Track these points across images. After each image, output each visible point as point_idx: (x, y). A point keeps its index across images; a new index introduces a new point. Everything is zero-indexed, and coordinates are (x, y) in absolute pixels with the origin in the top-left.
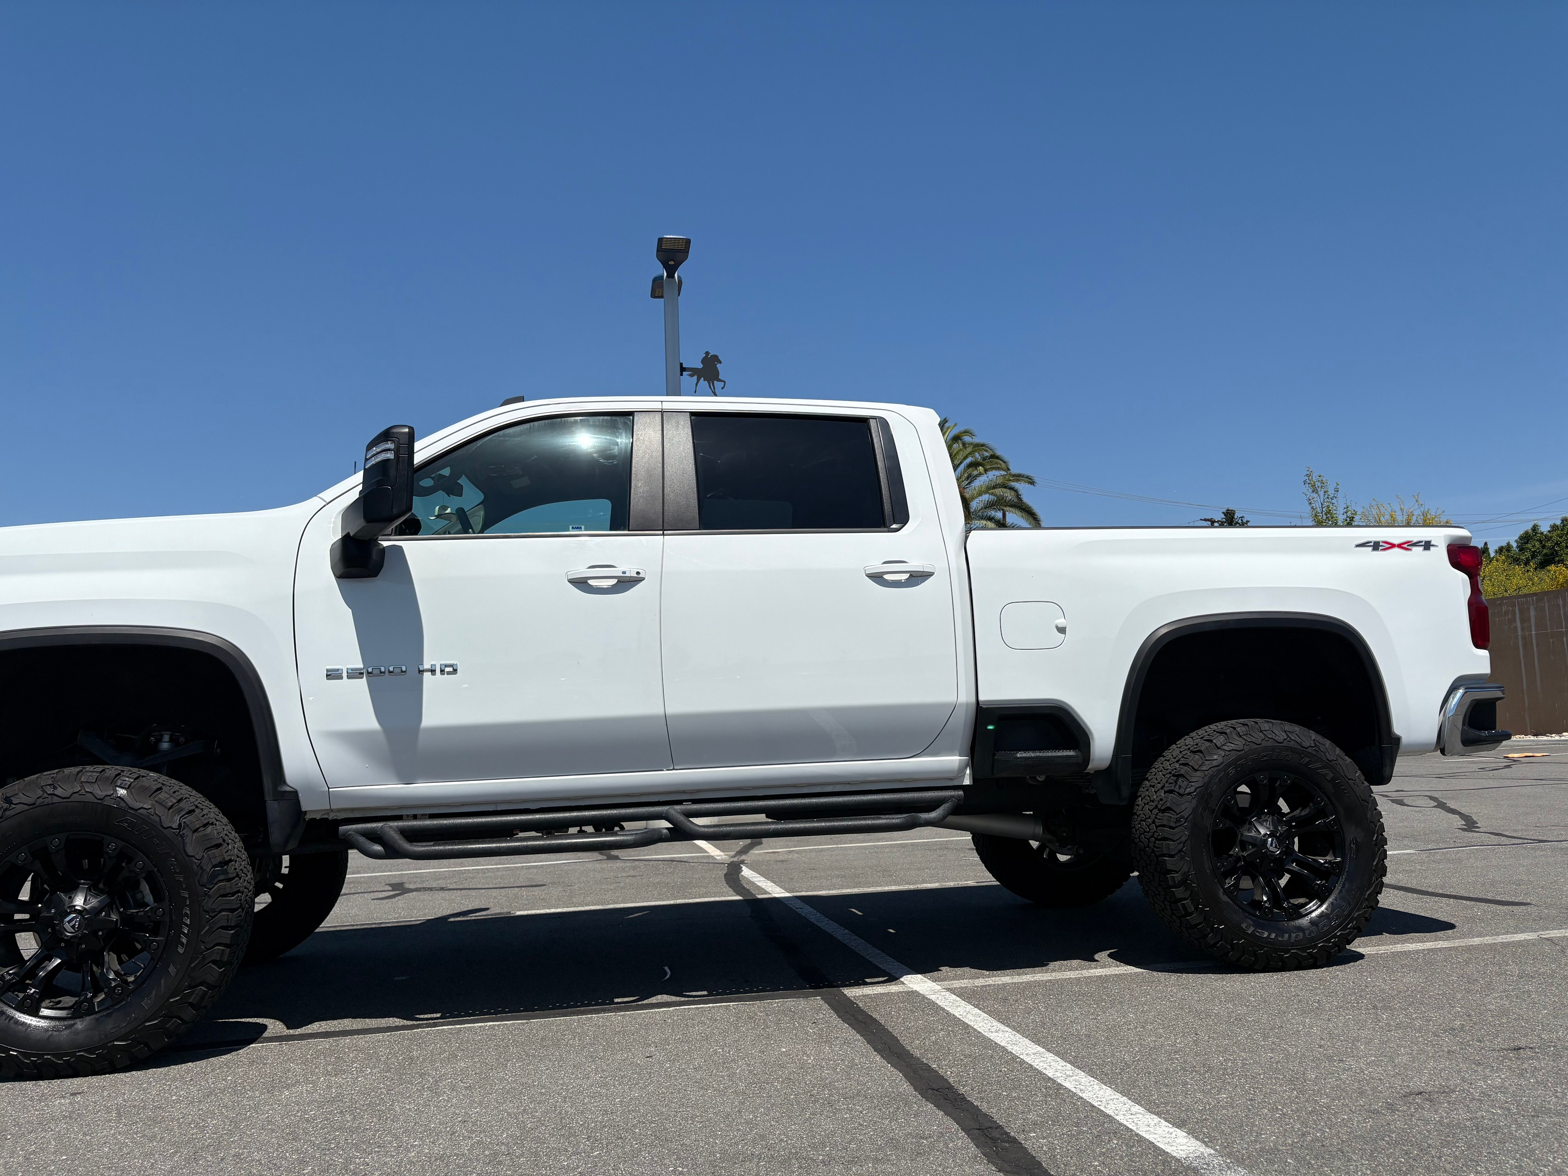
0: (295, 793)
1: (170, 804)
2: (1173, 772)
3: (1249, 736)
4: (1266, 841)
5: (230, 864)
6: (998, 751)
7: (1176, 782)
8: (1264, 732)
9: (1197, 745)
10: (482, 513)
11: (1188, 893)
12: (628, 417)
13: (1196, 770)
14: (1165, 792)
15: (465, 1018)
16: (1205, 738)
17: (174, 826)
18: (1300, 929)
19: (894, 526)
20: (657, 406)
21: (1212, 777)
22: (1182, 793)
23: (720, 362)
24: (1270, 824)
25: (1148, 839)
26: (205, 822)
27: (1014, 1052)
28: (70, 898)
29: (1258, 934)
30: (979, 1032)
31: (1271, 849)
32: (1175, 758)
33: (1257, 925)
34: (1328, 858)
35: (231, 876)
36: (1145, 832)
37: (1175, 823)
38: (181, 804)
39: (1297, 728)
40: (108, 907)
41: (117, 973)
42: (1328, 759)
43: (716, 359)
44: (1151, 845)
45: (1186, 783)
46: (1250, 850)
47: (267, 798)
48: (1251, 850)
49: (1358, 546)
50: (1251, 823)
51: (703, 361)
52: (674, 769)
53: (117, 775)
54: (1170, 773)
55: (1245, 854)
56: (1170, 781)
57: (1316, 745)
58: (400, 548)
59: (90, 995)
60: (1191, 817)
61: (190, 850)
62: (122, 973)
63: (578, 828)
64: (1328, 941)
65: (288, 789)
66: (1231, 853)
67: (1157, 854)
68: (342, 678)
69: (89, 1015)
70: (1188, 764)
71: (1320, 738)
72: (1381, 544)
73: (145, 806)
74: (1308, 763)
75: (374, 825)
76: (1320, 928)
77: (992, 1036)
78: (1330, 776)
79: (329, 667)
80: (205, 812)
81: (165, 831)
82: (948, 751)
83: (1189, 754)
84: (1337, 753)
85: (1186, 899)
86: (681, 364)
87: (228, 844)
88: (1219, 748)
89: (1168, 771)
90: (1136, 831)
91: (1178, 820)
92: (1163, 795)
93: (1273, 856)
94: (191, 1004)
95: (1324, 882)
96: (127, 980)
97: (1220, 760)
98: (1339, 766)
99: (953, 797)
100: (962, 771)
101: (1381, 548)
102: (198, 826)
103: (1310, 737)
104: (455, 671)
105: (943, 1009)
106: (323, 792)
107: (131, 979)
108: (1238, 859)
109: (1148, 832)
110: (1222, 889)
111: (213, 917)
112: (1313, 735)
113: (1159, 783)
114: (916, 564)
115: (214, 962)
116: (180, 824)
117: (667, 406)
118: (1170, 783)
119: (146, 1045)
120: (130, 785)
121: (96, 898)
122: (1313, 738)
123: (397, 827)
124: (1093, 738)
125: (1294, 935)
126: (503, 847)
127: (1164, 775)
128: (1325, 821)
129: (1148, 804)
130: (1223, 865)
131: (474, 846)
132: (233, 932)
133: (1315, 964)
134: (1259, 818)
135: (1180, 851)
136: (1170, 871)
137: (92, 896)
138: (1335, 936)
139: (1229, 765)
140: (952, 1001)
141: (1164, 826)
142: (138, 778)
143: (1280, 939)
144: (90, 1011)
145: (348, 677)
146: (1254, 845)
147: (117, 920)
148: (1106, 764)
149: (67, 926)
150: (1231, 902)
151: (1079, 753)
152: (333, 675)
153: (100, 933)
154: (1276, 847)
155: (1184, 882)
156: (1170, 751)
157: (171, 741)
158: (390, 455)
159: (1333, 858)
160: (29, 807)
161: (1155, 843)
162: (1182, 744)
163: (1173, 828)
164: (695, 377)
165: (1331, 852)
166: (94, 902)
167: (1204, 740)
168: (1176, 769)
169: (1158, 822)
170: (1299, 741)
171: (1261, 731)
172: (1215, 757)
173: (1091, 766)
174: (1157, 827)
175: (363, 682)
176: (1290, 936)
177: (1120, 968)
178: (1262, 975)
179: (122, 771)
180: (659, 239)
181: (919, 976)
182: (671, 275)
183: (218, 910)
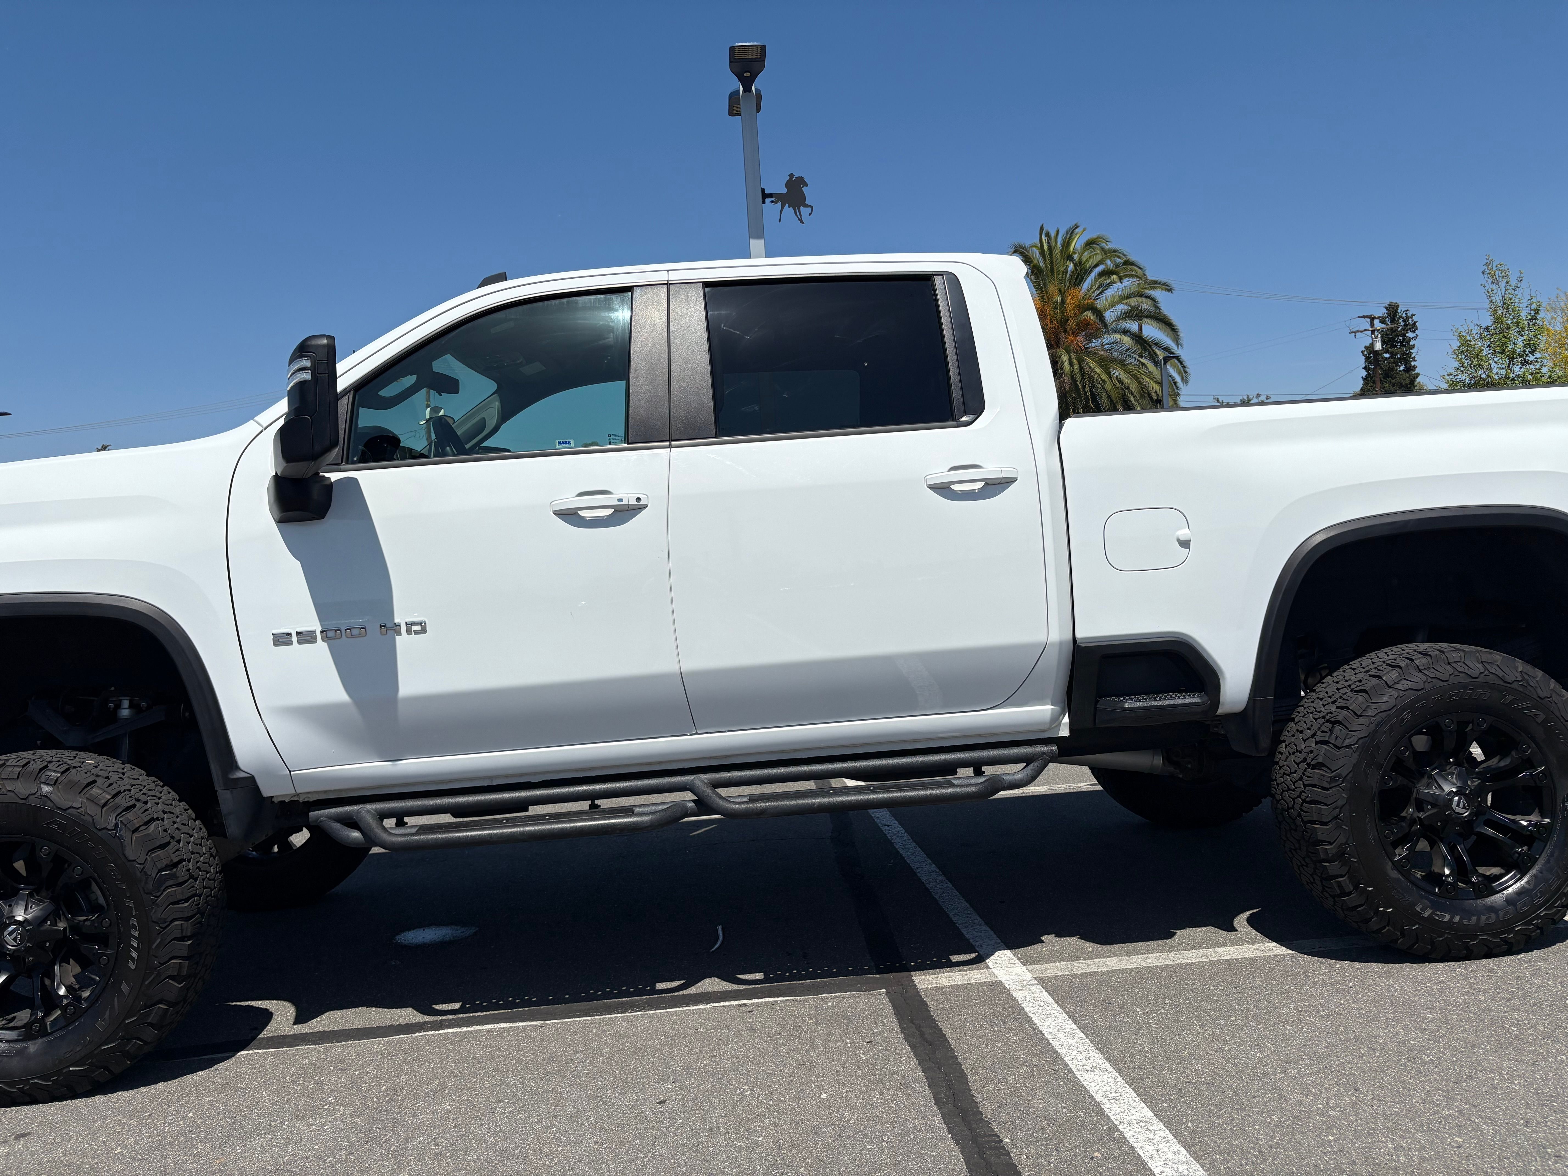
0: (251, 780)
1: (103, 801)
2: (1327, 717)
3: (1432, 670)
4: (1451, 800)
5: (180, 866)
6: (1101, 697)
7: (1331, 731)
8: (1454, 665)
9: (1360, 681)
10: (497, 404)
11: (1345, 870)
12: (626, 294)
13: (1359, 716)
14: (1317, 743)
15: (476, 1014)
16: (1371, 673)
17: (109, 827)
18: (1492, 909)
19: (964, 419)
20: (662, 277)
21: (1379, 725)
22: (1339, 745)
23: (806, 185)
24: (1456, 778)
25: (1294, 799)
26: (146, 819)
27: (1112, 1118)
28: (10, 906)
29: (1437, 918)
30: (1071, 1071)
31: (1458, 810)
32: (1330, 697)
33: (1435, 906)
34: (1534, 818)
35: (181, 880)
36: (1289, 789)
37: (1330, 783)
38: (118, 800)
39: (1498, 657)
40: (54, 915)
41: (69, 988)
42: (1539, 697)
43: (801, 181)
44: (1297, 807)
45: (1345, 731)
46: (1429, 810)
47: (217, 787)
48: (1430, 811)
50: (1431, 777)
51: (787, 185)
52: (697, 733)
53: (41, 770)
54: (1324, 717)
55: (1422, 815)
56: (1323, 728)
57: (1524, 678)
58: (355, 481)
59: (40, 1015)
60: (1351, 775)
61: (130, 854)
62: (77, 987)
63: (590, 802)
64: (1529, 923)
65: (241, 775)
66: (1403, 814)
67: (1305, 819)
68: (291, 643)
69: (42, 1037)
70: (1348, 708)
71: (1529, 668)
73: (75, 805)
74: (1513, 702)
75: (348, 809)
76: (1518, 907)
77: (1085, 1078)
78: (1542, 717)
79: (275, 632)
80: (149, 805)
81: (100, 833)
82: (1038, 699)
83: (1350, 694)
84: (1552, 687)
85: (1342, 876)
86: (763, 190)
87: (179, 842)
88: (1390, 687)
89: (1321, 715)
90: (1278, 785)
91: (1332, 780)
92: (1313, 745)
93: (1460, 818)
94: (150, 1024)
95: (1525, 848)
96: (81, 996)
97: (1392, 702)
98: (1553, 704)
99: (1043, 753)
100: (1056, 720)
102: (138, 826)
103: (1516, 668)
104: (423, 631)
105: (1030, 1020)
106: (287, 775)
107: (86, 994)
108: (1413, 821)
109: (1294, 790)
110: (1390, 863)
111: (164, 928)
112: (1520, 665)
113: (1309, 729)
114: (992, 470)
115: (172, 977)
116: (116, 825)
117: (674, 277)
118: (1323, 732)
119: (107, 1068)
120: (57, 780)
121: (38, 905)
122: (1520, 670)
123: (376, 810)
124: (1224, 679)
125: (1483, 918)
126: (495, 834)
127: (1316, 719)
128: (1531, 774)
129: (1293, 754)
130: (1392, 832)
131: (460, 834)
132: (190, 942)
133: (1511, 950)
134: (1442, 769)
135: (1336, 818)
136: (1321, 842)
137: (34, 903)
138: (1538, 917)
139: (1403, 709)
140: (1042, 1004)
141: (1314, 786)
142: (68, 769)
143: (1466, 923)
144: (42, 1032)
145: (299, 642)
146: (1434, 805)
147: (65, 929)
148: (1240, 706)
149: (9, 939)
150: (1401, 878)
151: (1206, 698)
152: (282, 640)
153: (48, 944)
154: (1464, 807)
155: (1340, 855)
156: (1324, 686)
157: (131, 706)
158: (307, 376)
159: (1539, 819)
161: (1302, 805)
162: (1340, 677)
163: (1327, 789)
164: (779, 204)
165: (1537, 810)
166: (34, 912)
167: (1370, 676)
168: (1331, 713)
169: (1307, 781)
170: (1501, 674)
171: (1449, 664)
172: (1385, 699)
173: (1220, 711)
174: (1305, 786)
175: (324, 647)
176: (1479, 919)
177: (1256, 946)
178: (1440, 966)
179: (50, 762)
180: (730, 48)
181: (1008, 953)
182: (747, 89)
183: (169, 920)
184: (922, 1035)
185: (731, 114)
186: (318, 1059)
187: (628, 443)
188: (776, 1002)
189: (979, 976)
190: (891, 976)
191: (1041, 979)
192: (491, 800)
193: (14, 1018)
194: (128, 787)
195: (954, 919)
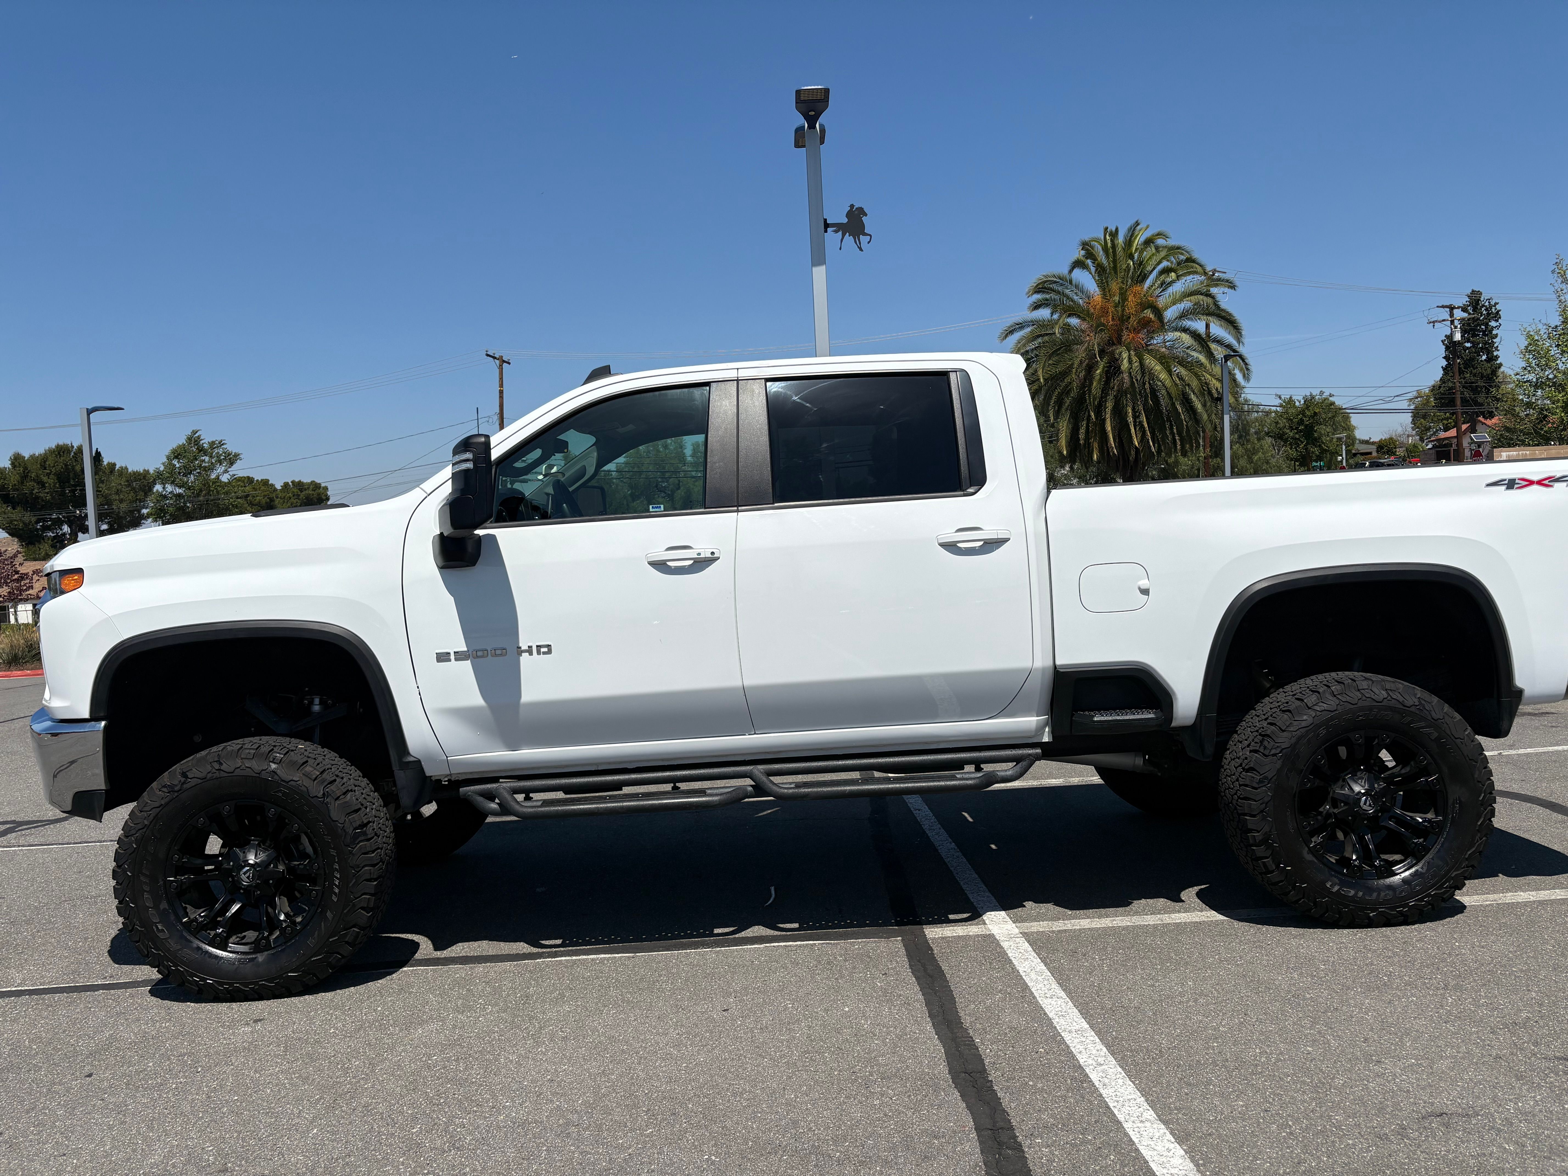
0: (419, 762)
1: (314, 776)
2: (1260, 731)
3: (1344, 695)
4: (1360, 799)
5: (369, 826)
6: (1076, 711)
7: (1261, 742)
8: (1362, 691)
9: (1287, 703)
10: (595, 454)
11: (1269, 852)
12: (704, 388)
13: (1283, 731)
14: (1251, 751)
15: (582, 948)
16: (1296, 696)
17: (319, 796)
18: (1390, 887)
19: (971, 490)
20: (733, 374)
21: (1300, 738)
22: (1267, 754)
23: (866, 215)
24: (1365, 782)
25: (1232, 796)
26: (344, 791)
27: (1058, 1028)
28: (244, 852)
29: (1343, 892)
30: (1034, 997)
31: (1365, 807)
32: (1264, 715)
33: (1342, 884)
34: (1430, 816)
35: (369, 836)
36: (1229, 788)
37: (1258, 783)
38: (324, 775)
39: (1401, 685)
40: (275, 860)
41: (286, 915)
42: (1434, 718)
43: (861, 212)
44: (1234, 802)
45: (1272, 743)
46: (1341, 807)
47: (394, 768)
48: (1343, 807)
49: (1488, 485)
50: (1344, 780)
51: (848, 215)
52: (755, 734)
53: (270, 752)
54: (1257, 731)
55: (1336, 811)
56: (1256, 740)
57: (1420, 704)
58: (493, 536)
59: (266, 934)
60: (1275, 778)
61: (334, 816)
62: (292, 914)
63: (672, 785)
64: (1421, 900)
65: (412, 759)
66: (1321, 809)
67: (1240, 812)
68: (450, 660)
69: (268, 950)
70: (1275, 724)
71: (1426, 695)
72: (1517, 481)
73: (294, 779)
74: (1412, 722)
75: (489, 786)
76: (1413, 887)
77: (1045, 1003)
78: (1436, 734)
79: (438, 651)
80: (345, 780)
81: (312, 800)
82: (1025, 711)
83: (1279, 713)
84: (1445, 711)
85: (1267, 858)
86: (825, 220)
87: (366, 808)
88: (1309, 708)
89: (1256, 729)
90: (1222, 784)
91: (1260, 782)
92: (1248, 753)
93: (1366, 814)
94: (347, 943)
95: (1421, 840)
96: (295, 921)
97: (1310, 720)
98: (1445, 725)
99: (1030, 755)
100: (1040, 730)
101: (1516, 486)
102: (338, 795)
103: (1415, 695)
104: (549, 652)
105: (1010, 962)
106: (443, 760)
107: (299, 919)
108: (1329, 815)
109: (1232, 789)
110: (1307, 849)
111: (358, 872)
112: (1419, 691)
113: (1246, 740)
114: (989, 533)
115: (362, 908)
116: (324, 794)
117: (743, 374)
118: (1256, 743)
119: (314, 975)
120: (280, 760)
121: (264, 852)
122: (1418, 696)
123: (510, 788)
124: (1176, 699)
125: (1383, 894)
126: (601, 808)
127: (1252, 732)
128: (1427, 780)
129: (1234, 759)
130: (1309, 824)
131: (575, 807)
132: (375, 883)
133: (1406, 921)
134: (1354, 775)
135: (1262, 811)
136: (1251, 831)
137: (261, 851)
138: (1429, 895)
139: (1318, 726)
140: (1022, 951)
141: (1247, 786)
142: (288, 752)
143: (1367, 898)
144: (268, 947)
145: (456, 660)
146: (1346, 804)
147: (283, 870)
148: (1190, 721)
149: (243, 877)
150: (1316, 861)
151: (1160, 714)
152: (442, 657)
153: (271, 882)
154: (1370, 805)
155: (1264, 841)
156: (1262, 705)
157: (320, 704)
158: (470, 465)
159: (1434, 816)
160: (202, 781)
161: (1237, 801)
162: (1274, 699)
163: (1256, 789)
164: (840, 233)
165: (1433, 810)
166: (262, 856)
167: (1296, 699)
168: (1263, 728)
169: (1241, 781)
170: (1401, 699)
171: (1359, 690)
172: (1305, 717)
173: (1174, 724)
174: (1240, 785)
175: (467, 664)
176: (1379, 895)
177: (1204, 913)
178: (1345, 931)
179: (275, 746)
180: (796, 91)
181: (1003, 913)
182: (812, 126)
183: (361, 866)
184: (925, 970)
185: (797, 145)
186: (466, 974)
187: (705, 508)
188: (815, 944)
189: (976, 930)
190: (907, 927)
191: (1026, 933)
192: (597, 781)
193: (245, 936)
194: (330, 766)
195: (964, 887)
